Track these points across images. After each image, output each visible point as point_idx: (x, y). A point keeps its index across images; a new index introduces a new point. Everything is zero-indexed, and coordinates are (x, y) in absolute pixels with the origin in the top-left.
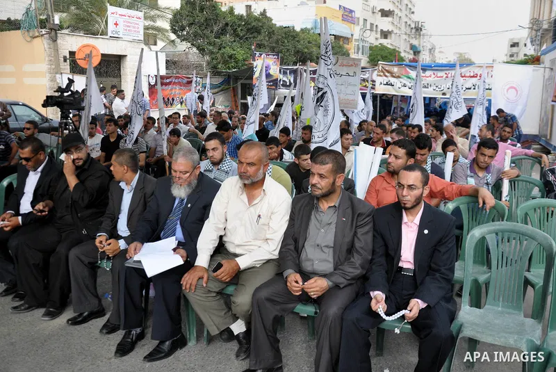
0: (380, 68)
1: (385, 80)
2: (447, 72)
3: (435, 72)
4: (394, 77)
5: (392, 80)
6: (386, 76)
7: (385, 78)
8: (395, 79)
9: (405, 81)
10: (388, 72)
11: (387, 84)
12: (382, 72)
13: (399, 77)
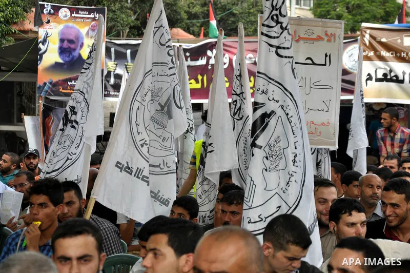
0: (367, 38)
1: (381, 68)
4: (402, 60)
5: (399, 68)
6: (382, 58)
7: (380, 64)
8: (405, 65)
10: (387, 47)
11: (385, 78)
12: (372, 47)
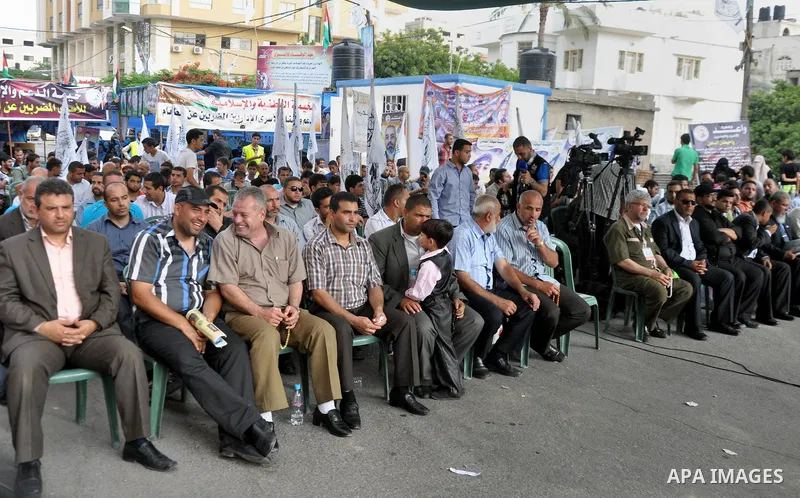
0: (163, 91)
1: (169, 107)
2: (245, 100)
3: (231, 99)
4: (181, 103)
5: (178, 107)
6: (170, 102)
7: (169, 104)
8: (182, 106)
9: (195, 109)
10: (173, 96)
12: (165, 95)
13: (188, 104)
